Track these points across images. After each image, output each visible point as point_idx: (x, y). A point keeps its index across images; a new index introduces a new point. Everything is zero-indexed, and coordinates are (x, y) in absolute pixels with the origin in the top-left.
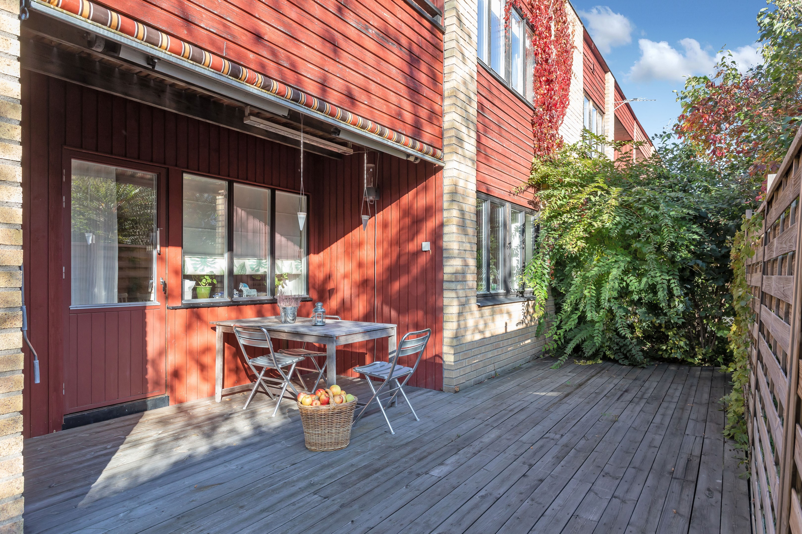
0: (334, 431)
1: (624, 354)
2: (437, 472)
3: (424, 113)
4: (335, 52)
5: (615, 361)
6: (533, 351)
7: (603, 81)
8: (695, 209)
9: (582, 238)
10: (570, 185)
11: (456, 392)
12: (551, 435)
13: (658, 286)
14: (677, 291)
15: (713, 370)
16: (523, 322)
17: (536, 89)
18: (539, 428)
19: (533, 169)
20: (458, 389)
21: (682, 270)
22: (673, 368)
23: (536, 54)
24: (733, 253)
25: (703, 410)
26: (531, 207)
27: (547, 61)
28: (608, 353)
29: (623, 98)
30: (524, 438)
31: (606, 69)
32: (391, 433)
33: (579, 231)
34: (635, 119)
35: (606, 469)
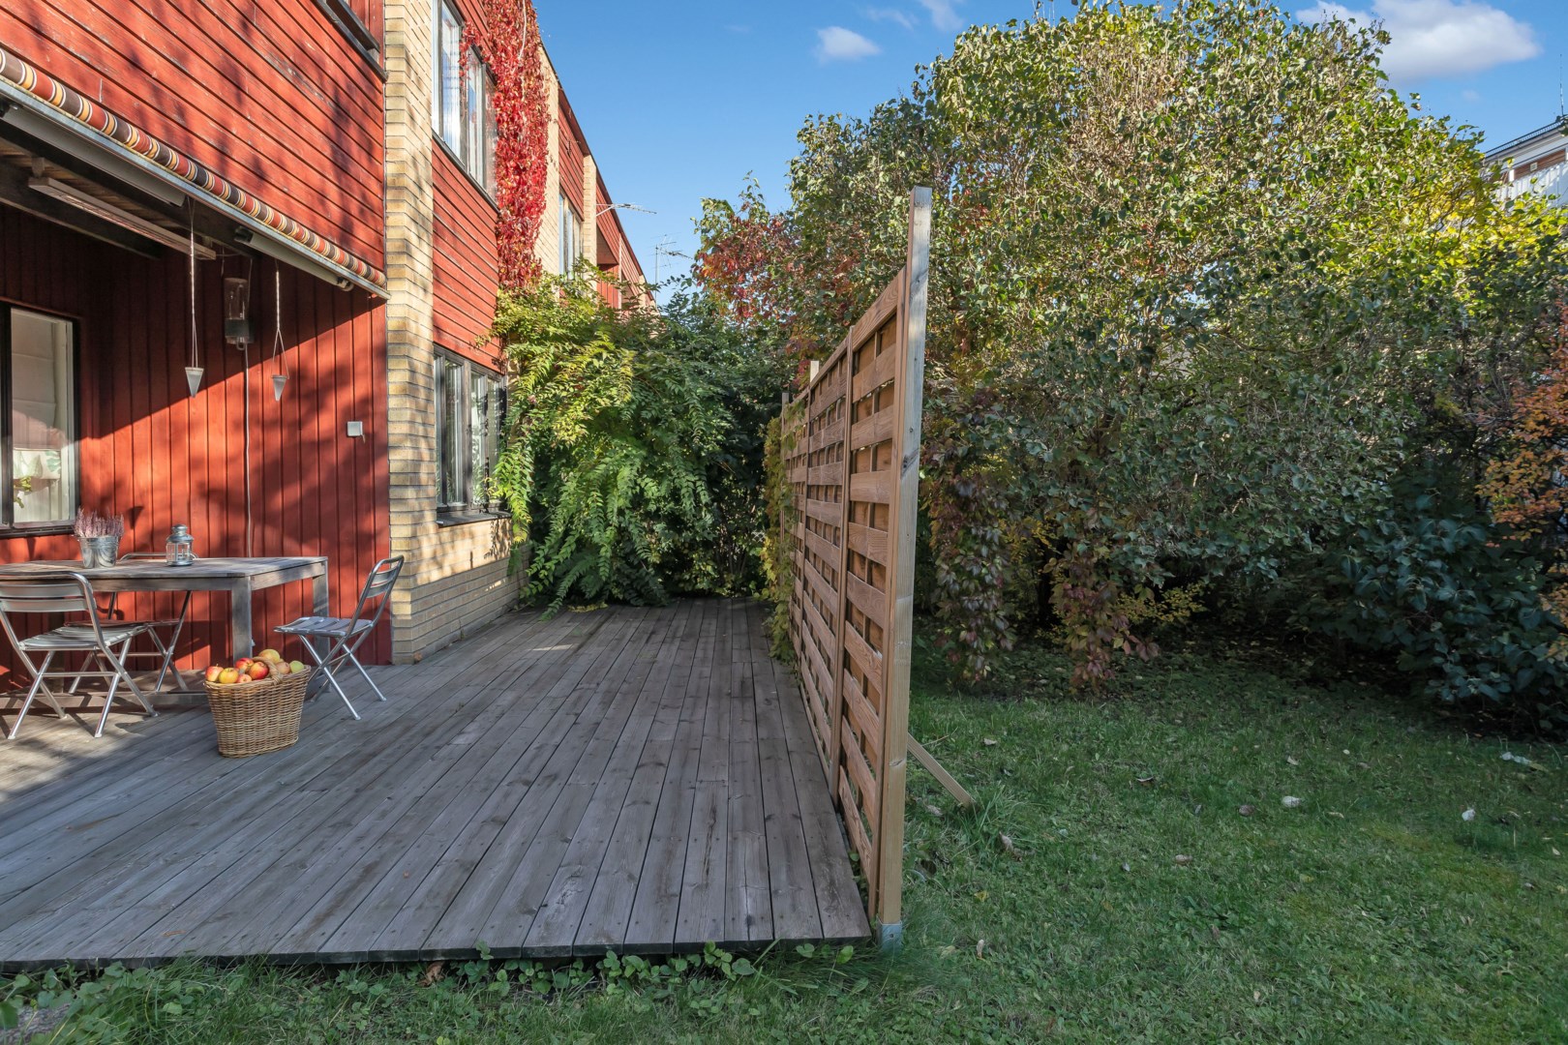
0: (278, 718)
1: (637, 591)
2: (461, 741)
3: (354, 208)
4: (240, 101)
5: (625, 603)
6: (505, 600)
7: (581, 167)
8: (724, 387)
9: (583, 421)
10: (557, 338)
11: (416, 662)
12: (585, 686)
13: (683, 491)
14: (705, 498)
15: (745, 601)
16: (491, 553)
17: (500, 178)
18: (564, 682)
19: (499, 309)
20: (418, 657)
21: (709, 468)
22: (699, 603)
23: (499, 121)
24: (768, 445)
25: (745, 640)
26: (496, 368)
27: (516, 135)
28: (615, 591)
29: (608, 201)
30: (553, 693)
31: (585, 151)
32: (354, 719)
33: (578, 410)
34: (620, 230)
35: (663, 702)
